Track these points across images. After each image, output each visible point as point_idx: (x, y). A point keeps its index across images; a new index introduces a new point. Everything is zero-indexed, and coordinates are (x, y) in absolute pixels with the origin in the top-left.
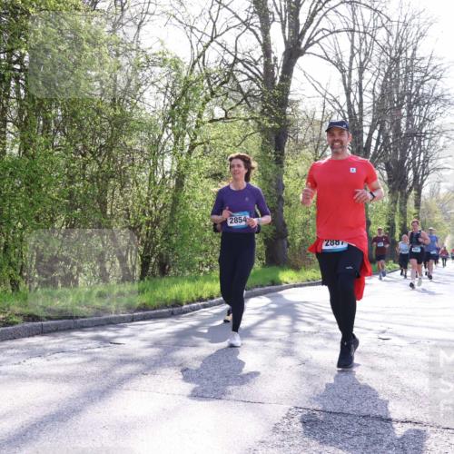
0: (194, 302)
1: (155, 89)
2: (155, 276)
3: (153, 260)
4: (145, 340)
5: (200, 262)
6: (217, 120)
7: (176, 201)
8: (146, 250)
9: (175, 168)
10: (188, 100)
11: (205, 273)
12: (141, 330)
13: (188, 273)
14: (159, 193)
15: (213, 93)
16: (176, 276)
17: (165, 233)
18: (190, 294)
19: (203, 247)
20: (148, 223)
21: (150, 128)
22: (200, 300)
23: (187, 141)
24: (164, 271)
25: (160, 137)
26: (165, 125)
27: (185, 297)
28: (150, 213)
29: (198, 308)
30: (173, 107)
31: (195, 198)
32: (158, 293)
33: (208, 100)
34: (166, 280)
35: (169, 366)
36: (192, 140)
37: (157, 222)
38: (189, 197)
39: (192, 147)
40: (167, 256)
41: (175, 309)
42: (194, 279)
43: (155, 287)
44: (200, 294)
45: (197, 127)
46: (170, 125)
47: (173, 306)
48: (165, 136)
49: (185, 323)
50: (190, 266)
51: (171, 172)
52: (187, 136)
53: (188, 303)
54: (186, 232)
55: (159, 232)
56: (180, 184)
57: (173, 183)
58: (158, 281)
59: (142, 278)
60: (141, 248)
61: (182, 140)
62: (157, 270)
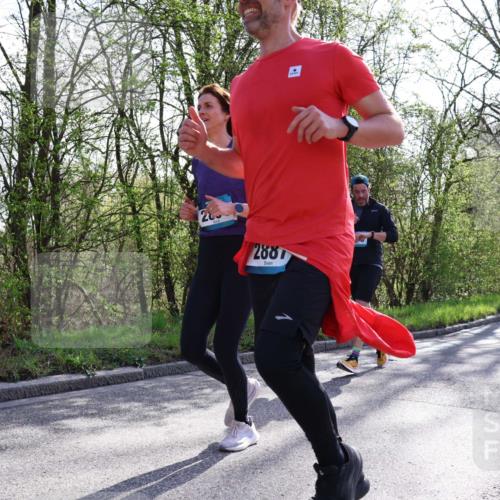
0: (455, 323)
1: (413, 137)
2: (419, 301)
3: (417, 287)
5: (459, 288)
6: (469, 160)
7: (435, 234)
8: (410, 278)
9: (433, 204)
10: (442, 144)
11: (464, 297)
13: (448, 298)
14: (420, 227)
15: (465, 136)
16: (439, 300)
17: (427, 263)
18: (452, 316)
19: (462, 274)
20: (412, 254)
21: (411, 170)
22: (461, 321)
23: (443, 181)
24: (426, 297)
25: (419, 178)
26: (423, 167)
27: (448, 319)
28: (413, 246)
29: (460, 329)
30: (429, 151)
31: (453, 232)
32: (424, 316)
33: (461, 142)
34: (428, 305)
35: (438, 380)
36: (448, 179)
37: (420, 251)
38: (447, 230)
39: (448, 185)
40: (429, 283)
41: (439, 330)
42: (454, 303)
43: (421, 310)
44: (461, 315)
45: (452, 167)
46: (427, 167)
47: (437, 327)
48: (423, 176)
49: (449, 342)
50: (450, 292)
51: (429, 208)
52: (443, 176)
53: (450, 325)
54: (446, 261)
55: (421, 263)
56: (438, 218)
57: (431, 218)
58: (422, 305)
59: (408, 303)
60: (406, 277)
61: (439, 180)
62: (420, 296)
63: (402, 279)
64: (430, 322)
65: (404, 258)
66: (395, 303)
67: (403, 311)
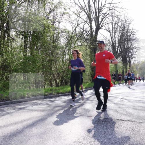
1: (63, 38)
3: (63, 81)
4: (62, 101)
6: (79, 46)
8: (62, 79)
9: (69, 58)
10: (72, 41)
12: (61, 99)
14: (65, 64)
15: (78, 39)
16: (69, 85)
17: (66, 74)
20: (62, 72)
21: (62, 48)
24: (66, 84)
25: (65, 50)
28: (63, 69)
30: (68, 43)
32: (65, 89)
33: (77, 41)
34: (67, 86)
37: (64, 71)
40: (67, 80)
43: (64, 88)
45: (74, 47)
46: (67, 47)
47: (69, 93)
48: (66, 50)
51: (68, 59)
55: (65, 74)
57: (68, 62)
58: (65, 86)
59: (61, 86)
60: (60, 78)
61: (70, 51)
62: (64, 84)
63: (59, 79)
64: (67, 91)
65: (60, 73)
66: (57, 85)
67: (59, 88)
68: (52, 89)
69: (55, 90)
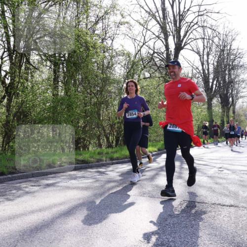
1: (120, 66)
2: (121, 145)
3: (121, 138)
4: (118, 172)
6: (146, 78)
8: (118, 134)
10: (134, 70)
12: (117, 168)
15: (144, 67)
20: (118, 123)
21: (118, 82)
25: (122, 86)
26: (124, 81)
28: (119, 119)
30: (128, 73)
32: (123, 152)
33: (142, 70)
43: (122, 150)
45: (138, 81)
58: (123, 147)
59: (116, 146)
60: (115, 133)
62: (122, 143)
63: (114, 134)
64: (126, 156)
65: (115, 125)
66: (110, 146)
67: (114, 150)
68: (101, 151)
69: (106, 154)
